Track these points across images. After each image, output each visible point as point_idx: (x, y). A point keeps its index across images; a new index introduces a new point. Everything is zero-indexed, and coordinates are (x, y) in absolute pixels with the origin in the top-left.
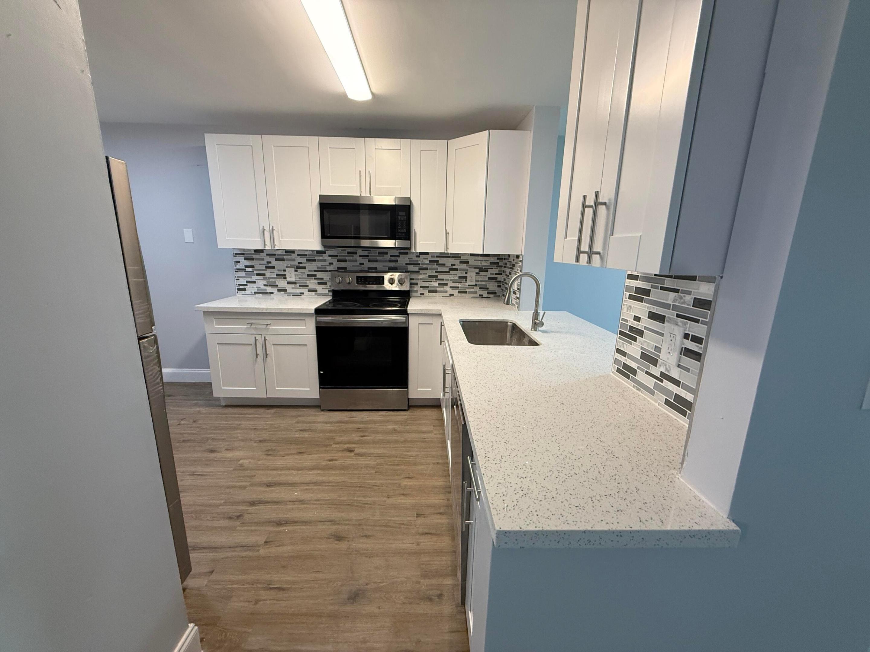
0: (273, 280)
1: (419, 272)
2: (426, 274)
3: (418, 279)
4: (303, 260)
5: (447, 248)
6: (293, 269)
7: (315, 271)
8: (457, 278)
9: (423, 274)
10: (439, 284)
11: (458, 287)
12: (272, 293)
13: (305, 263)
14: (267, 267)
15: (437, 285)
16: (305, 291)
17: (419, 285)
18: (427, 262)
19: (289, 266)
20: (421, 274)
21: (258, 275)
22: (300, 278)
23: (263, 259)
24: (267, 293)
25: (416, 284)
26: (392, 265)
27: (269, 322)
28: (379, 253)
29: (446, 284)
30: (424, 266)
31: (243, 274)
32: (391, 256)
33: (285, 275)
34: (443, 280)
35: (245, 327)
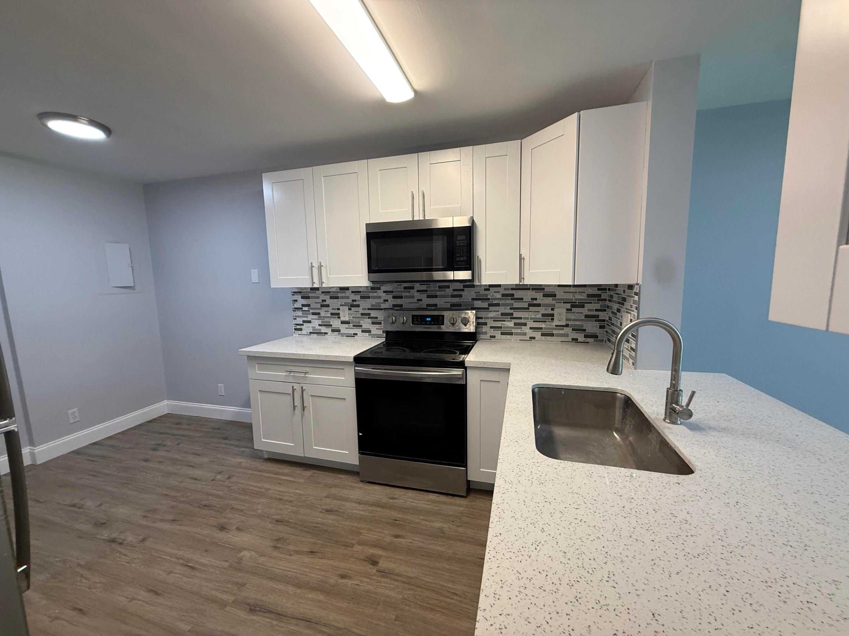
0: (328, 320)
1: (488, 309)
2: (498, 311)
3: (488, 318)
4: (357, 297)
5: (521, 278)
6: (347, 308)
7: (369, 309)
8: (539, 316)
9: (494, 311)
10: (515, 324)
11: (541, 328)
12: (326, 333)
13: (359, 301)
14: (322, 306)
15: (513, 325)
16: (358, 331)
17: (489, 325)
18: (499, 296)
19: (343, 304)
20: (491, 311)
21: (313, 314)
22: (353, 317)
23: (318, 298)
24: (322, 333)
25: (485, 324)
26: (456, 300)
27: (308, 369)
28: (440, 287)
29: (525, 324)
30: (495, 302)
31: (299, 313)
32: (454, 290)
33: (338, 314)
34: (521, 318)
35: (285, 374)
